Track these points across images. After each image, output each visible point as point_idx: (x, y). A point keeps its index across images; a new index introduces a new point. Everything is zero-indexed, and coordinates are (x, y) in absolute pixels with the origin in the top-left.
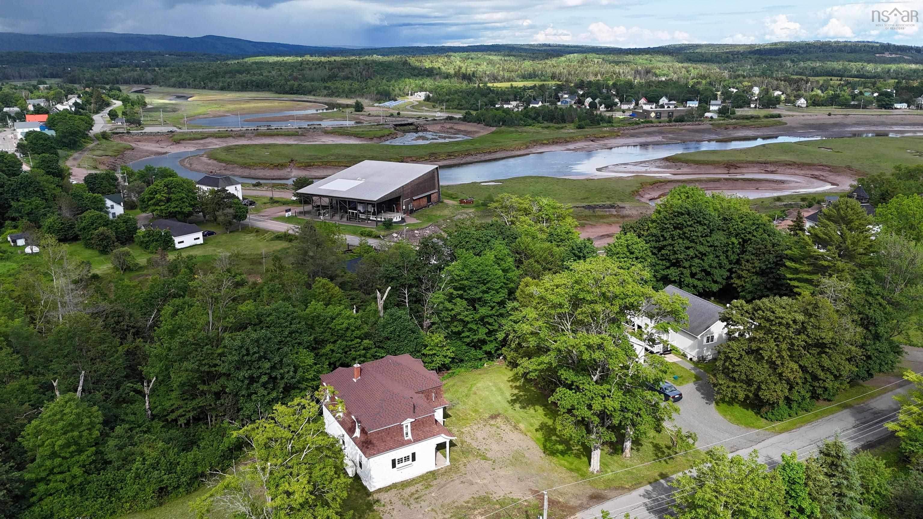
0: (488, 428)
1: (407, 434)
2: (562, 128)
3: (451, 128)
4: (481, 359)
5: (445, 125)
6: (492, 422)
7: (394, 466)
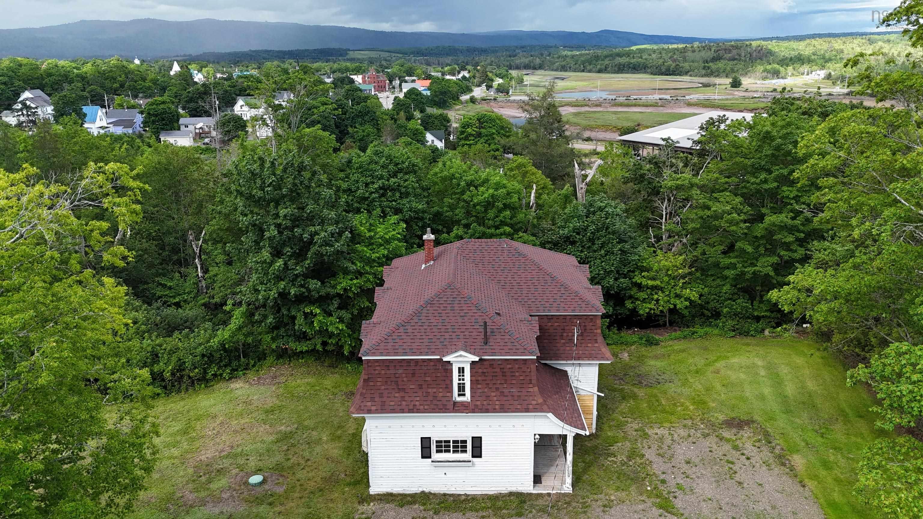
0: (712, 441)
1: (461, 388)
6: (727, 434)
7: (426, 454)
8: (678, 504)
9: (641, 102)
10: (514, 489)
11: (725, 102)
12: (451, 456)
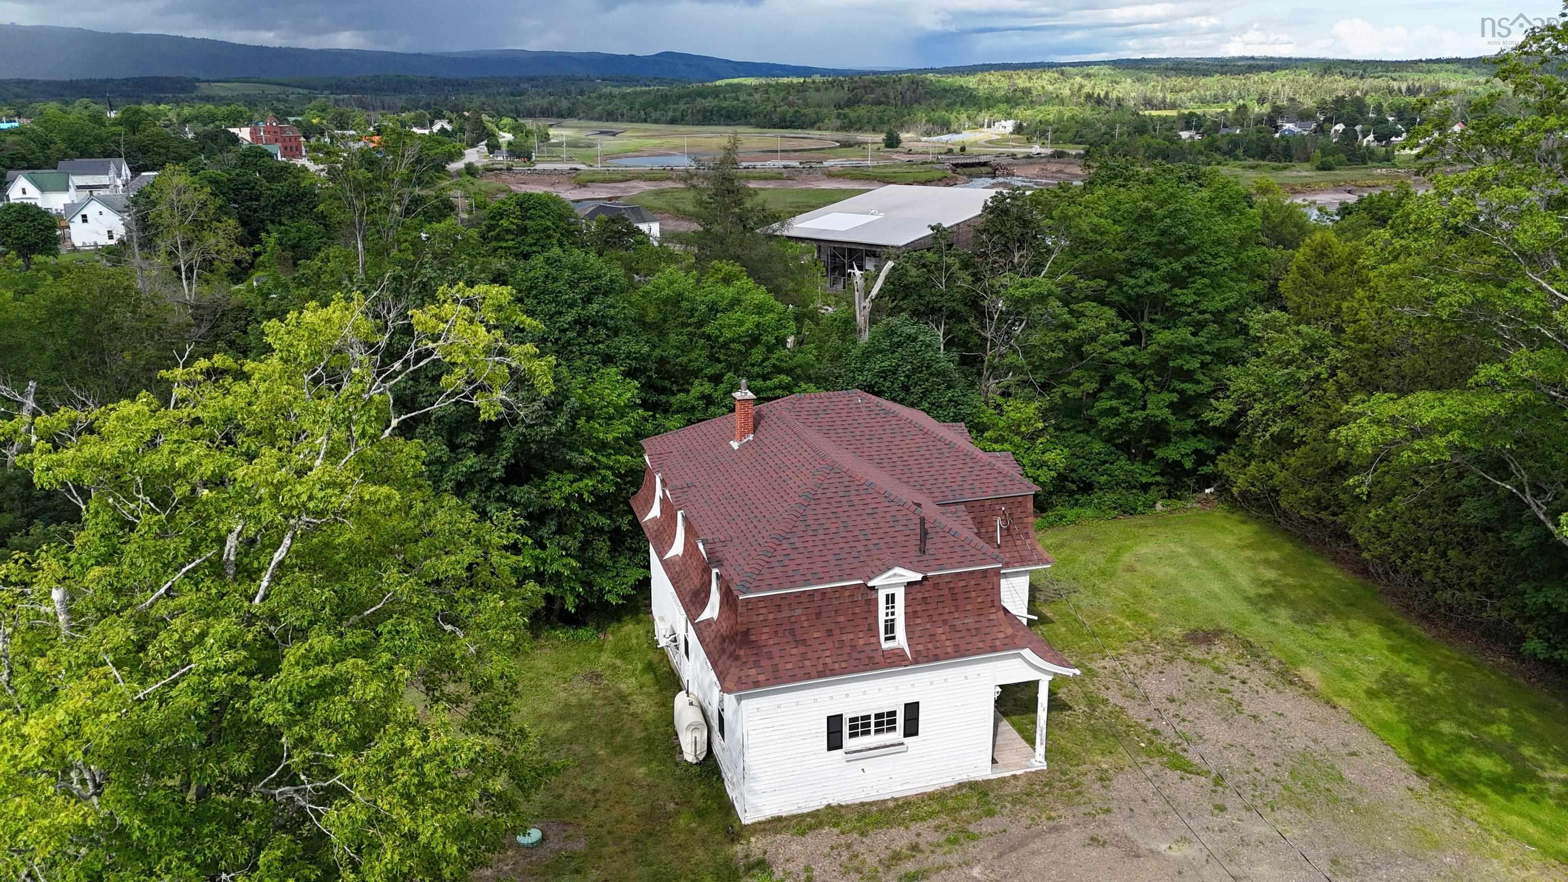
0: (1181, 667)
1: (890, 627)
2: (1285, 168)
3: (1061, 171)
4: (1145, 487)
5: (1049, 167)
6: (1197, 653)
7: (834, 742)
8: (1193, 756)
9: (755, 173)
10: (964, 777)
11: (884, 170)
12: (873, 739)
